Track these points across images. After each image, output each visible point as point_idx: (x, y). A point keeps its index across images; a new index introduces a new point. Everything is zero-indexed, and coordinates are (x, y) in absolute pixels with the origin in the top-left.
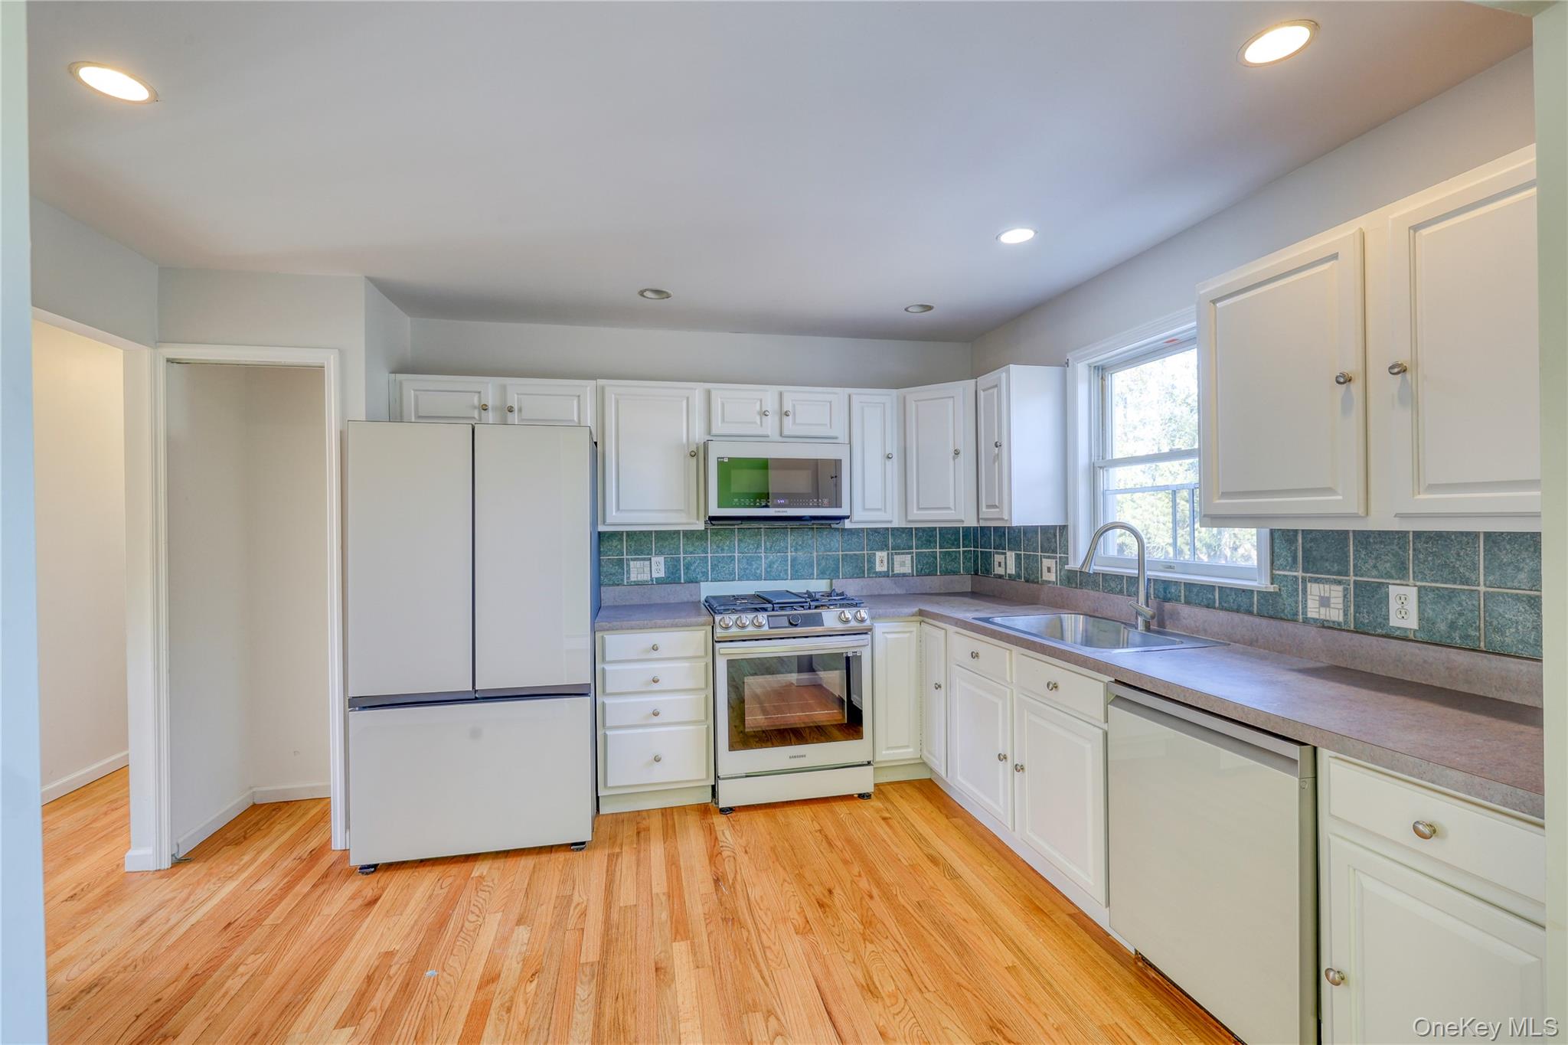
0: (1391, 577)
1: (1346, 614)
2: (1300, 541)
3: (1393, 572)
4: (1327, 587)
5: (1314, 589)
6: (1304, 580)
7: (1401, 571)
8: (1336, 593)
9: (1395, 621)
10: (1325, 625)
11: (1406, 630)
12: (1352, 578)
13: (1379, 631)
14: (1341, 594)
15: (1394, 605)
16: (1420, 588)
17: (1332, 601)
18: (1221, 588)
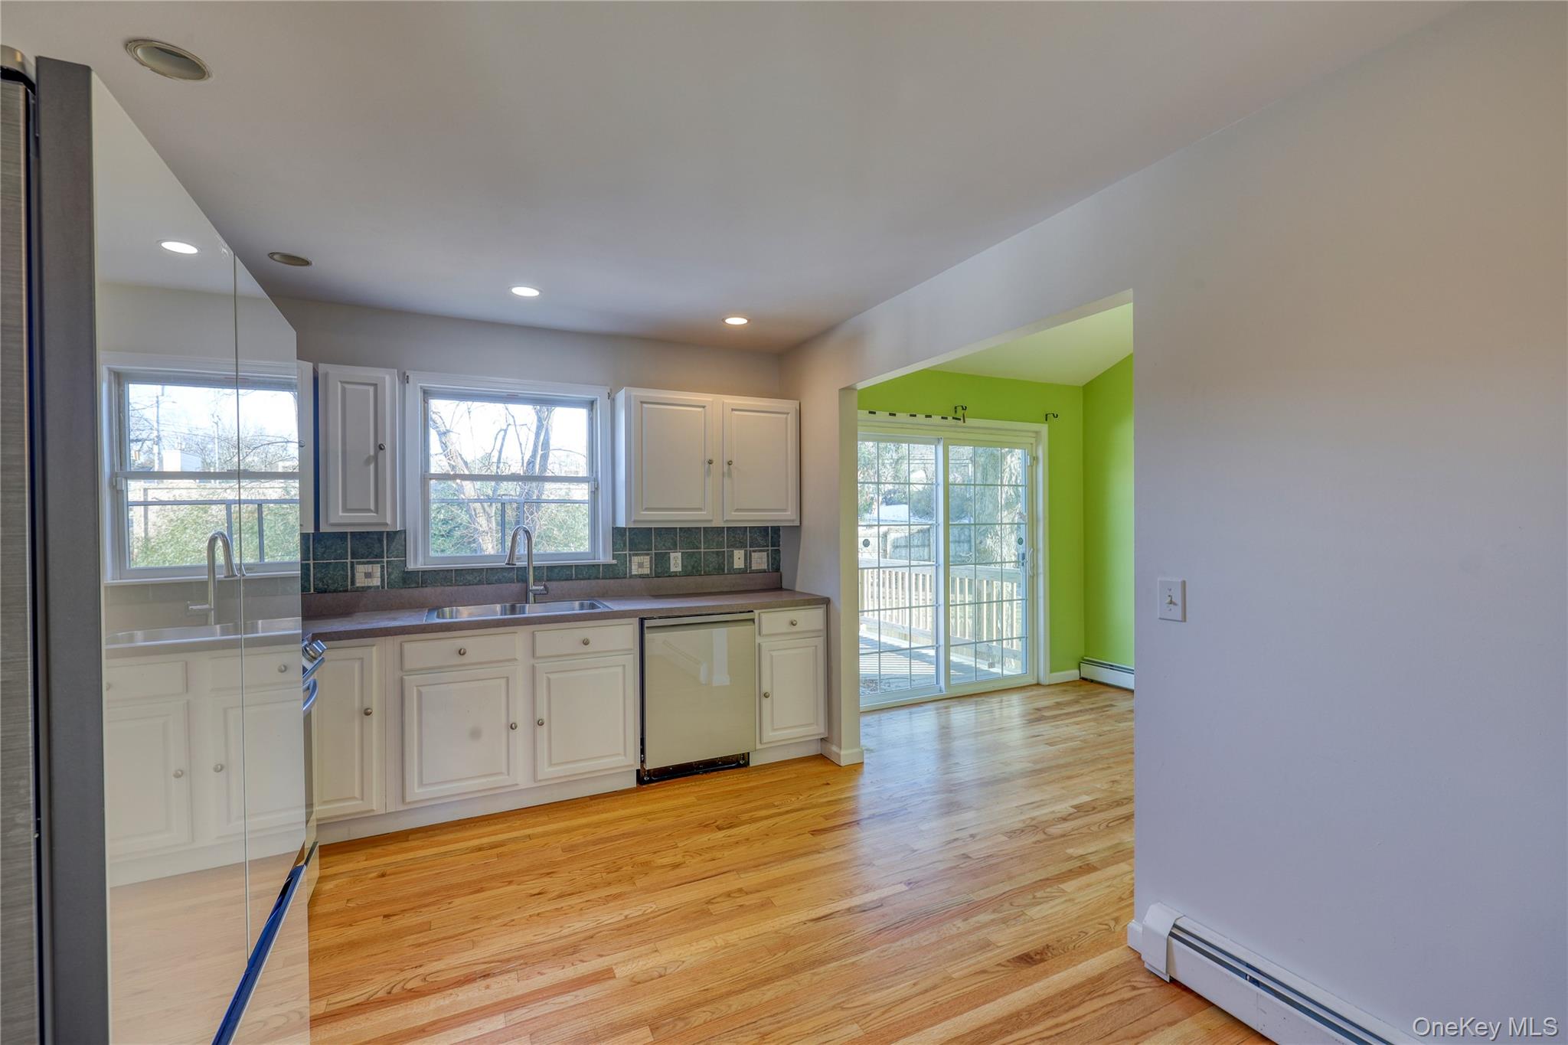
0: (671, 549)
1: (651, 570)
2: (627, 534)
3: (672, 547)
4: (642, 557)
5: (635, 559)
6: (630, 555)
7: (674, 548)
8: (646, 560)
9: (673, 569)
10: (641, 576)
11: (676, 572)
12: (654, 552)
13: (666, 575)
14: (649, 560)
15: (672, 562)
16: (682, 553)
17: (645, 564)
18: (576, 566)
